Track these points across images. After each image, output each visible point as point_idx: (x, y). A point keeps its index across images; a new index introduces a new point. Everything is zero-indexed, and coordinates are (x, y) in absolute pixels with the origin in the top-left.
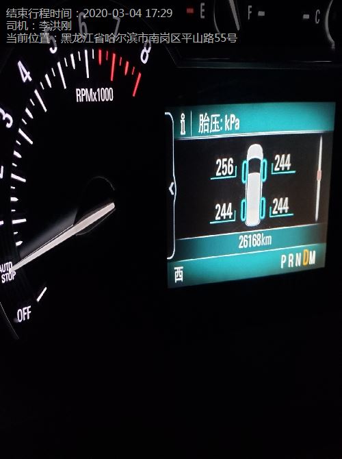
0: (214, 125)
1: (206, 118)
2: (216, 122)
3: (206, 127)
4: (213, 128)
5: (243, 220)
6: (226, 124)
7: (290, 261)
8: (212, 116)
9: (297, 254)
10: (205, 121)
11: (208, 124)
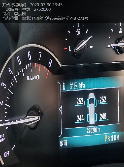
0: (75, 86)
1: (72, 84)
2: (76, 85)
3: (72, 87)
4: (75, 87)
5: (88, 122)
6: (80, 86)
7: (108, 139)
8: (74, 83)
9: (111, 136)
10: (72, 85)
11: (73, 86)
